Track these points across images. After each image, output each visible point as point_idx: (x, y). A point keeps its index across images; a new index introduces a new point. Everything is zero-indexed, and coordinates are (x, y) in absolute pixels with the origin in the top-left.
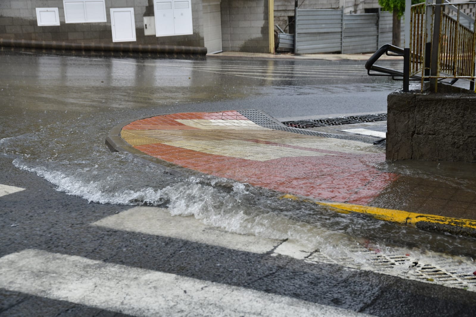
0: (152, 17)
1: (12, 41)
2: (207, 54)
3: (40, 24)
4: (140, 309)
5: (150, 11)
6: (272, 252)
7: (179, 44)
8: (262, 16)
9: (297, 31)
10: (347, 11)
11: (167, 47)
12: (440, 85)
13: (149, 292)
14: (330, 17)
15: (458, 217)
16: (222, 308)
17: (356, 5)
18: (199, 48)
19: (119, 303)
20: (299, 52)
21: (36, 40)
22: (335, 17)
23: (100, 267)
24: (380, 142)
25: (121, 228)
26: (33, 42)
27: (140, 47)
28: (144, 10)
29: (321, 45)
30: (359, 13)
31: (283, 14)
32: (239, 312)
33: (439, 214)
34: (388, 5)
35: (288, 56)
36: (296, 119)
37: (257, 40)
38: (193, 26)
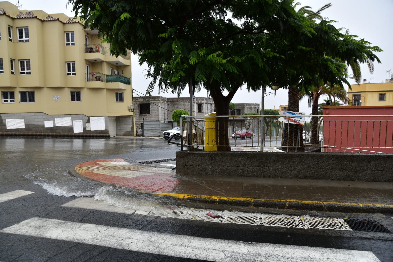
0: (89, 124)
1: (34, 133)
2: (110, 137)
3: (45, 127)
4: (81, 239)
5: (89, 121)
6: (134, 213)
7: (100, 133)
8: (131, 123)
9: (144, 128)
10: (162, 122)
11: (95, 134)
12: (193, 148)
13: (84, 232)
14: (155, 124)
15: (200, 195)
16: (114, 237)
17: (165, 120)
18: (107, 135)
19: (72, 238)
20: (145, 136)
21: (43, 133)
22: (157, 124)
23: (64, 223)
24: (173, 169)
25: (74, 206)
26: (43, 134)
27: (84, 134)
28: (86, 121)
29: (152, 134)
30: (166, 122)
31: (139, 122)
32: (121, 238)
33: (195, 194)
34: (175, 120)
35: (141, 137)
36: (144, 161)
37: (129, 132)
38: (105, 127)
